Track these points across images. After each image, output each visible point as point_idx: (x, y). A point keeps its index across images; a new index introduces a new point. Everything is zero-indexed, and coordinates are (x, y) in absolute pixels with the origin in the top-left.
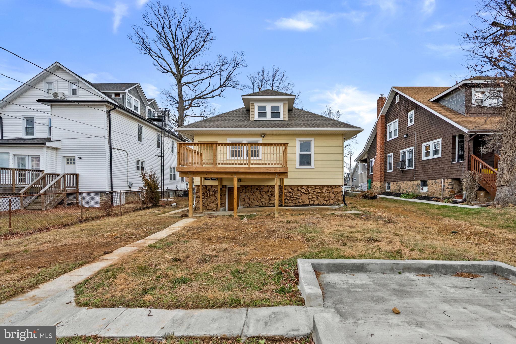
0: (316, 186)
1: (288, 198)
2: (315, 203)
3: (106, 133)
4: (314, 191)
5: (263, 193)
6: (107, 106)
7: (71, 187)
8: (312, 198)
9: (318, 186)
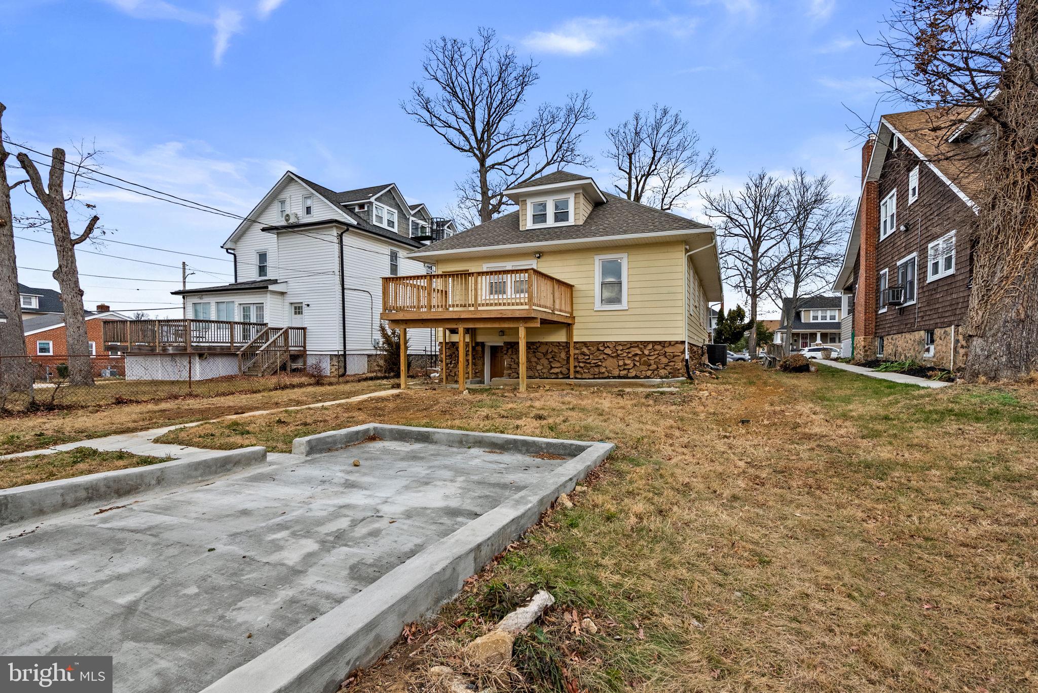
0: (631, 343)
1: (582, 365)
2: (630, 375)
3: (337, 268)
4: (627, 351)
5: (539, 355)
6: (337, 227)
7: (295, 346)
8: (625, 364)
9: (636, 342)
